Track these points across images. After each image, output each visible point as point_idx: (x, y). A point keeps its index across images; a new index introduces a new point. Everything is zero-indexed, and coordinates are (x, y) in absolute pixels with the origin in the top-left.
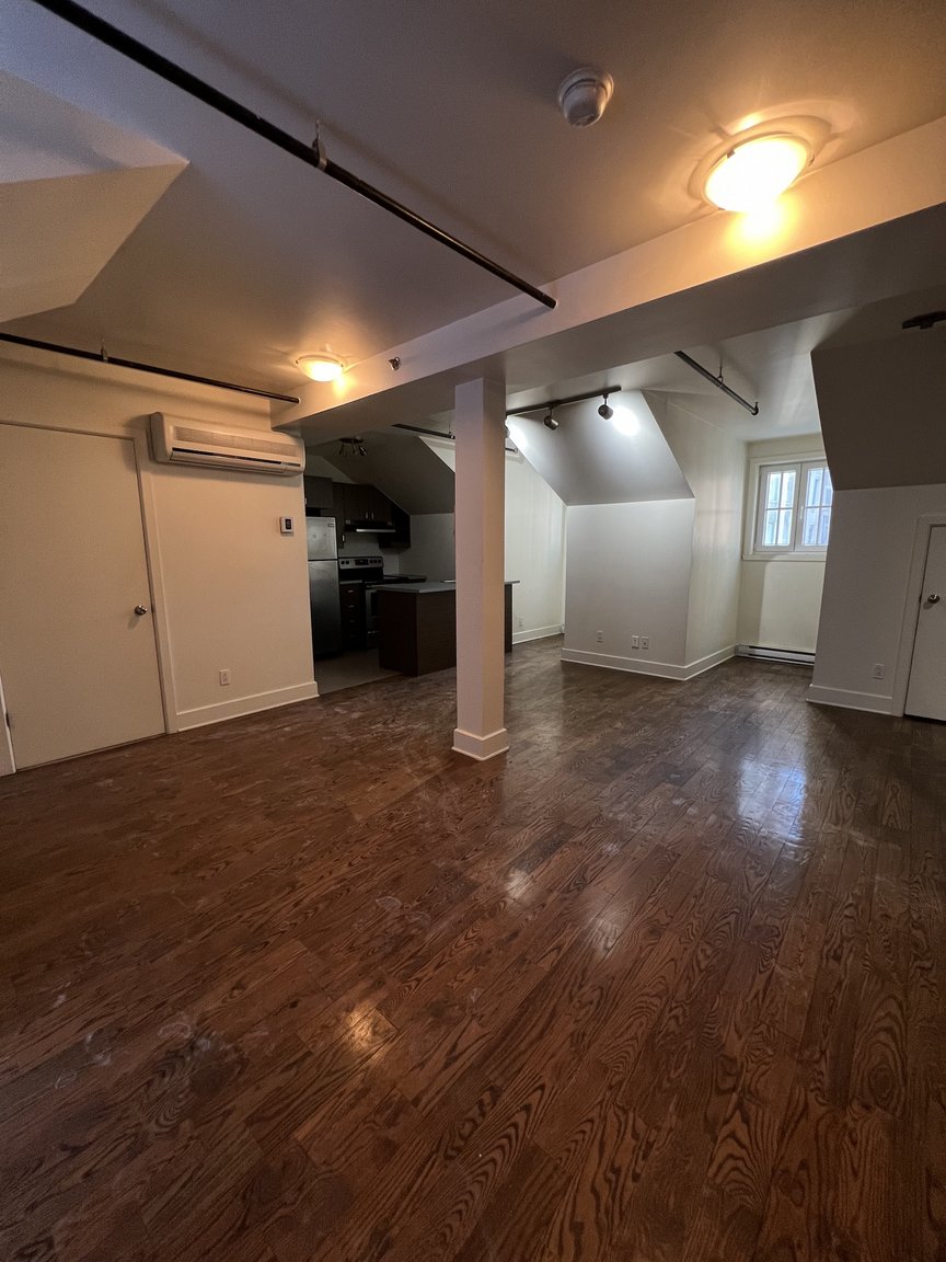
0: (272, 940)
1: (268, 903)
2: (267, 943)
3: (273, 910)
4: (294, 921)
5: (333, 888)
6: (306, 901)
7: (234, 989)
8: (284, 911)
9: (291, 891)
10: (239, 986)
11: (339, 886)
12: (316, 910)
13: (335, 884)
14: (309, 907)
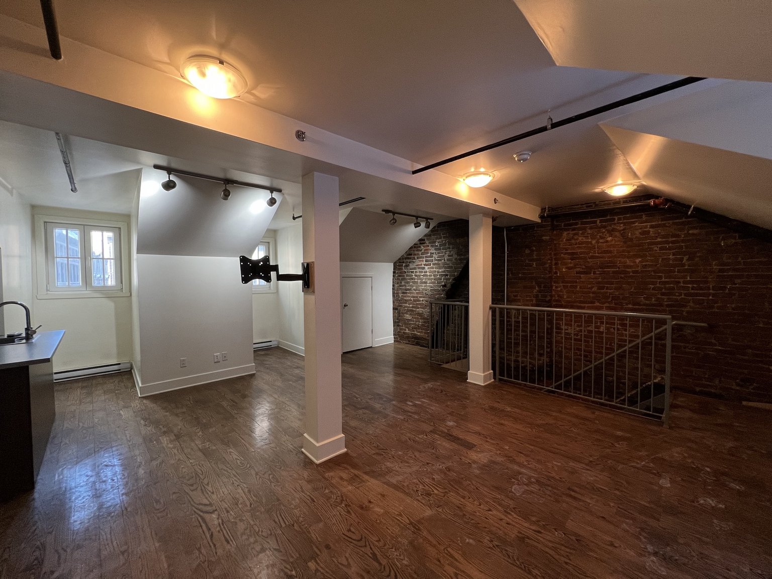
0: (574, 538)
1: (547, 550)
2: (577, 540)
3: (550, 545)
4: (554, 530)
5: (515, 516)
6: (533, 528)
7: (616, 547)
8: (548, 538)
9: (528, 538)
10: (612, 544)
11: (513, 514)
12: (538, 521)
13: (512, 515)
14: (539, 525)
